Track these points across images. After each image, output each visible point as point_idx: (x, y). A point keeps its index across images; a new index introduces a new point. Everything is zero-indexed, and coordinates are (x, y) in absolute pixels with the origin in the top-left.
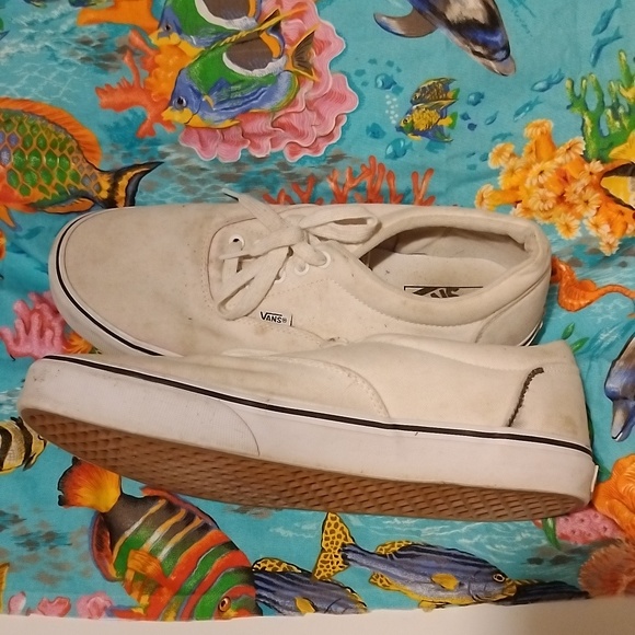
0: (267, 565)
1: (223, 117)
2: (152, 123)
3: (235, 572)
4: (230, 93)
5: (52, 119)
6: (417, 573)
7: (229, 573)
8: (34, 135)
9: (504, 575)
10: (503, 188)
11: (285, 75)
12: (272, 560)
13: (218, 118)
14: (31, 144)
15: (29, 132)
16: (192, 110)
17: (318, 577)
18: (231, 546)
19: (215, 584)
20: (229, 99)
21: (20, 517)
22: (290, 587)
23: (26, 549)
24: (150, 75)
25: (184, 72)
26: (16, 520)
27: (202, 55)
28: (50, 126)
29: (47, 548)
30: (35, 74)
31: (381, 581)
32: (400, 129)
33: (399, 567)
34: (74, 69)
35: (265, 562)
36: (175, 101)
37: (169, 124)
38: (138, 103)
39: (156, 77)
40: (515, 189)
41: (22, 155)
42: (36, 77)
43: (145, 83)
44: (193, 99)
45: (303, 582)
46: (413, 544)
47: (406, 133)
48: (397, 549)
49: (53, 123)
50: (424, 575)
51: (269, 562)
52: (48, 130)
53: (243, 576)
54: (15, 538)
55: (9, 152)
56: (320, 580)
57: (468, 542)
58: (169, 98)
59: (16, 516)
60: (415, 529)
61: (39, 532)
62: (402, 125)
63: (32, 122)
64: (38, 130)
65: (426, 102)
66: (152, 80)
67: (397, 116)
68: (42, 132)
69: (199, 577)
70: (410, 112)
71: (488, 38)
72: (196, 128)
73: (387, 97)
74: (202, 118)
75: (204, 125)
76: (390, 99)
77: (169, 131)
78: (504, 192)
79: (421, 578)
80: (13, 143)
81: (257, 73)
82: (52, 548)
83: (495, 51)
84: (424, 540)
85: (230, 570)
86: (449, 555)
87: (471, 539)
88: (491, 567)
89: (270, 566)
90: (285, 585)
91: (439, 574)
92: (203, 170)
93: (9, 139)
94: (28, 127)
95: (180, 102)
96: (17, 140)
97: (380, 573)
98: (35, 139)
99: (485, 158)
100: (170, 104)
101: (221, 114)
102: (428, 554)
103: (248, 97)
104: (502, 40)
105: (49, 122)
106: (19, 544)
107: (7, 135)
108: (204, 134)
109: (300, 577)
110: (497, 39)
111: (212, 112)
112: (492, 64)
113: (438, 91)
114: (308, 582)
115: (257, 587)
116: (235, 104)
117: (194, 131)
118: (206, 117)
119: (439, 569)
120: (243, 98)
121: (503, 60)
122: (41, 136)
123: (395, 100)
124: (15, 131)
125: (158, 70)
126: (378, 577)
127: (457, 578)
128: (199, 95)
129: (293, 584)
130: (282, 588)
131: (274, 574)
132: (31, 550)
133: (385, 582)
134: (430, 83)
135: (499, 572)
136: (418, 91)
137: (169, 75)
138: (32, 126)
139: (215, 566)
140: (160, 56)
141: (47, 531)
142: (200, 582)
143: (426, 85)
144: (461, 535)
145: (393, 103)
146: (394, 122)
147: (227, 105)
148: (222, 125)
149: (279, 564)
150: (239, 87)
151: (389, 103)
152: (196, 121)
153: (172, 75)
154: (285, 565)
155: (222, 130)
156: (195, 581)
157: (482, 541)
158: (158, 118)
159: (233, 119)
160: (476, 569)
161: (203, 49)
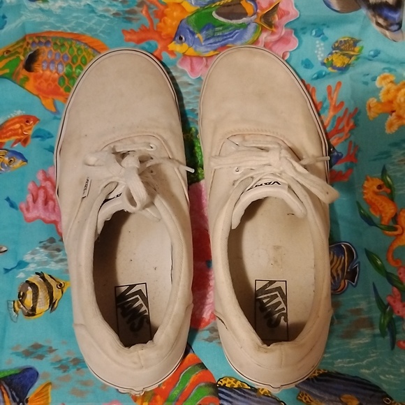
0: (227, 382)
1: (209, 49)
2: (161, 51)
3: (205, 386)
4: (214, 32)
5: (91, 46)
6: (331, 394)
7: (201, 387)
8: (79, 55)
9: (391, 398)
10: (383, 101)
11: (253, 25)
12: (230, 378)
13: (206, 50)
14: (77, 61)
15: (76, 53)
16: (189, 45)
17: (262, 393)
18: (202, 366)
19: (192, 394)
20: (213, 37)
21: (54, 348)
22: (242, 399)
23: (61, 371)
24: (160, 21)
25: (183, 22)
26: (51, 350)
27: (197, 11)
28: (90, 50)
29: (75, 370)
30: (81, 21)
31: (305, 399)
32: (323, 64)
33: (318, 388)
34: (108, 19)
35: (226, 380)
36: (177, 38)
37: (172, 53)
38: (152, 39)
39: (164, 22)
40: (391, 102)
41: (71, 68)
42: (81, 23)
43: (157, 27)
44: (190, 37)
45: (251, 395)
46: (328, 372)
47: (327, 67)
48: (316, 374)
49: (93, 48)
50: (335, 395)
51: (228, 380)
52: (88, 53)
53: (211, 390)
54: (52, 364)
55: (62, 65)
56: (264, 395)
57: (367, 371)
58: (174, 36)
59: (51, 348)
60: (330, 361)
61: (68, 359)
62: (325, 61)
63: (78, 46)
64: (82, 52)
65: (341, 50)
66: (162, 24)
67: (322, 55)
68: (84, 53)
69: (181, 387)
70: (331, 54)
71: (390, 14)
72: (190, 56)
73: (317, 42)
74: (195, 49)
75: (195, 54)
76: (319, 44)
77: (172, 58)
78: (383, 104)
79: (333, 398)
80: (65, 60)
81: (234, 22)
82: (78, 369)
83: (391, 25)
84: (336, 370)
85: (202, 384)
86: (353, 381)
87: (369, 369)
88: (382, 392)
89: (229, 383)
90: (239, 398)
91: (346, 396)
92: (190, 84)
93: (63, 57)
94: (76, 50)
95: (181, 39)
96: (68, 58)
97: (304, 392)
98: (79, 58)
99: (374, 79)
100: (174, 39)
101: (207, 47)
102: (339, 380)
103: (226, 35)
104: (399, 17)
105: (90, 47)
106: (56, 368)
107: (62, 55)
108: (195, 60)
109: (249, 392)
110: (396, 16)
111: (202, 46)
112: (387, 33)
113: (350, 45)
114: (255, 396)
115: (220, 398)
116: (217, 40)
117: (188, 58)
118: (198, 50)
119: (346, 391)
120: (223, 36)
121: (395, 31)
122: (84, 57)
123: (322, 44)
124: (67, 52)
125: (166, 18)
126: (303, 395)
127: (358, 399)
128: (193, 34)
129: (245, 397)
130: (237, 400)
131: (231, 389)
132: (65, 371)
133: (308, 400)
134: (346, 39)
135: (388, 396)
136: (337, 42)
137: (174, 23)
138: (79, 49)
139: (191, 380)
140: (168, 9)
141: (73, 357)
142: (182, 392)
143: (343, 40)
144: (363, 367)
145: (321, 47)
146: (320, 59)
147: (211, 41)
148: (207, 55)
149: (235, 382)
150: (221, 28)
151: (318, 46)
152: (191, 52)
153: (175, 23)
154: (239, 383)
155: (207, 58)
156: (178, 391)
157: (377, 372)
158: (166, 48)
159: (215, 50)
160: (372, 393)
161: (199, 7)
